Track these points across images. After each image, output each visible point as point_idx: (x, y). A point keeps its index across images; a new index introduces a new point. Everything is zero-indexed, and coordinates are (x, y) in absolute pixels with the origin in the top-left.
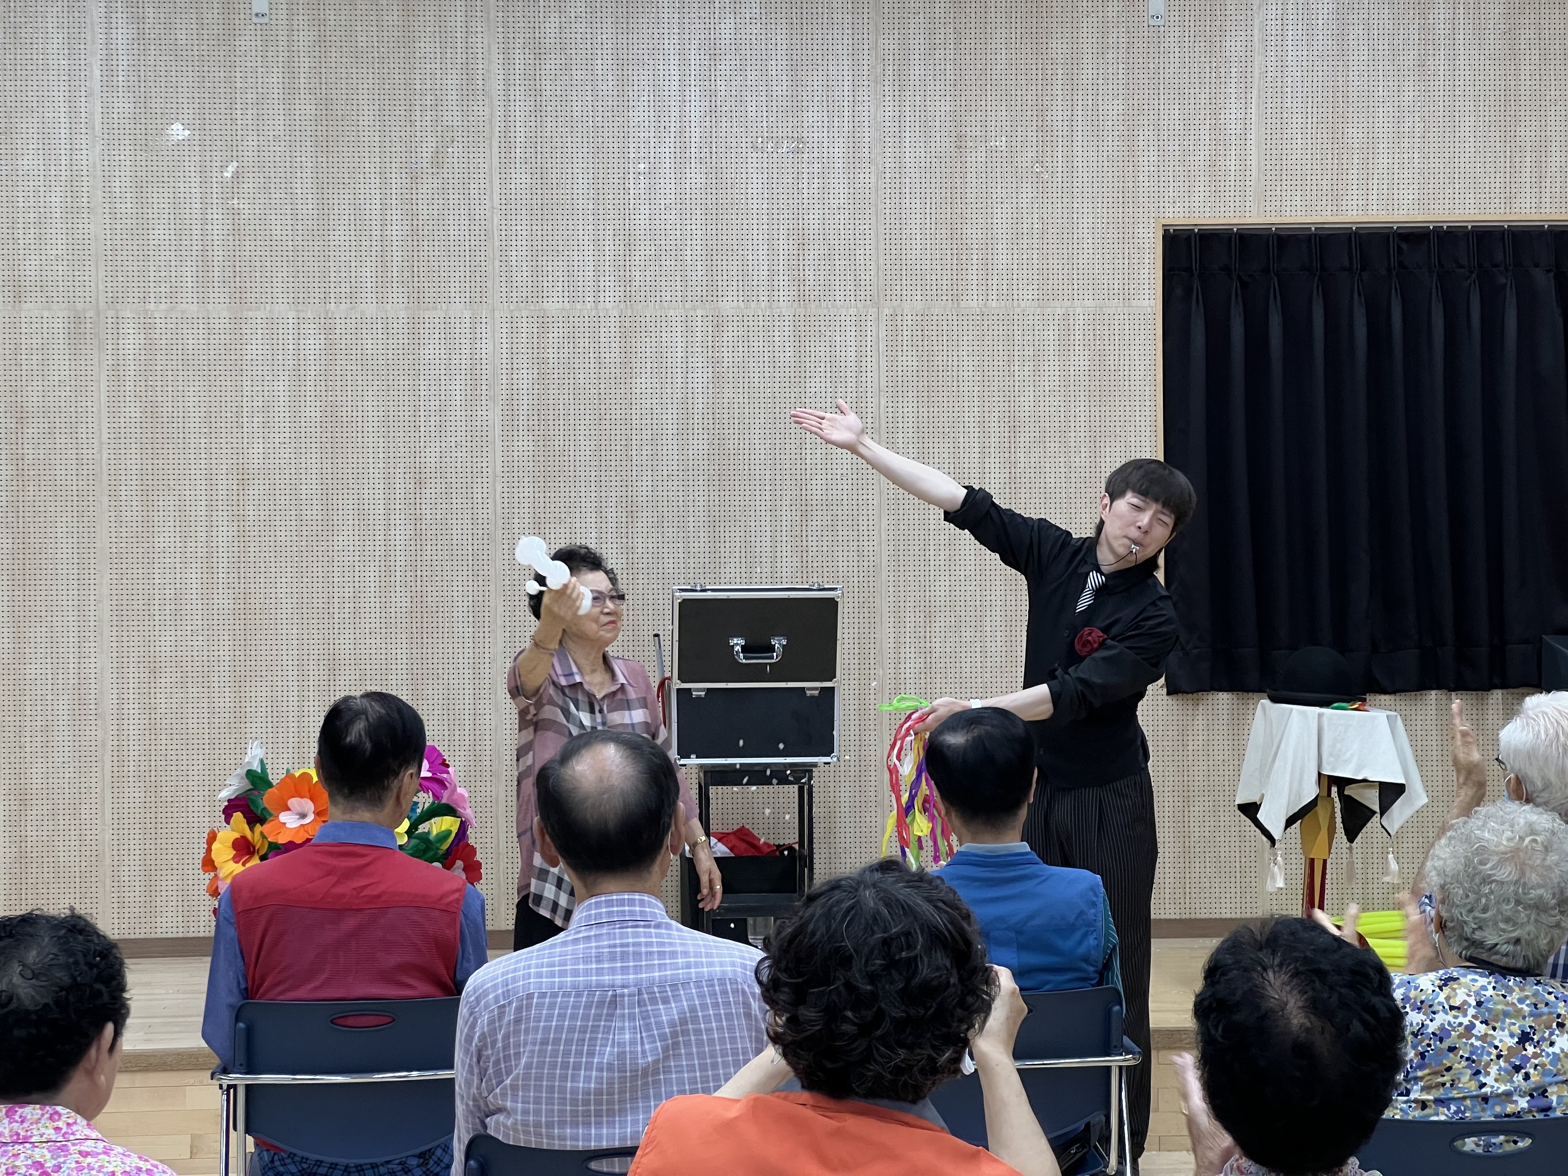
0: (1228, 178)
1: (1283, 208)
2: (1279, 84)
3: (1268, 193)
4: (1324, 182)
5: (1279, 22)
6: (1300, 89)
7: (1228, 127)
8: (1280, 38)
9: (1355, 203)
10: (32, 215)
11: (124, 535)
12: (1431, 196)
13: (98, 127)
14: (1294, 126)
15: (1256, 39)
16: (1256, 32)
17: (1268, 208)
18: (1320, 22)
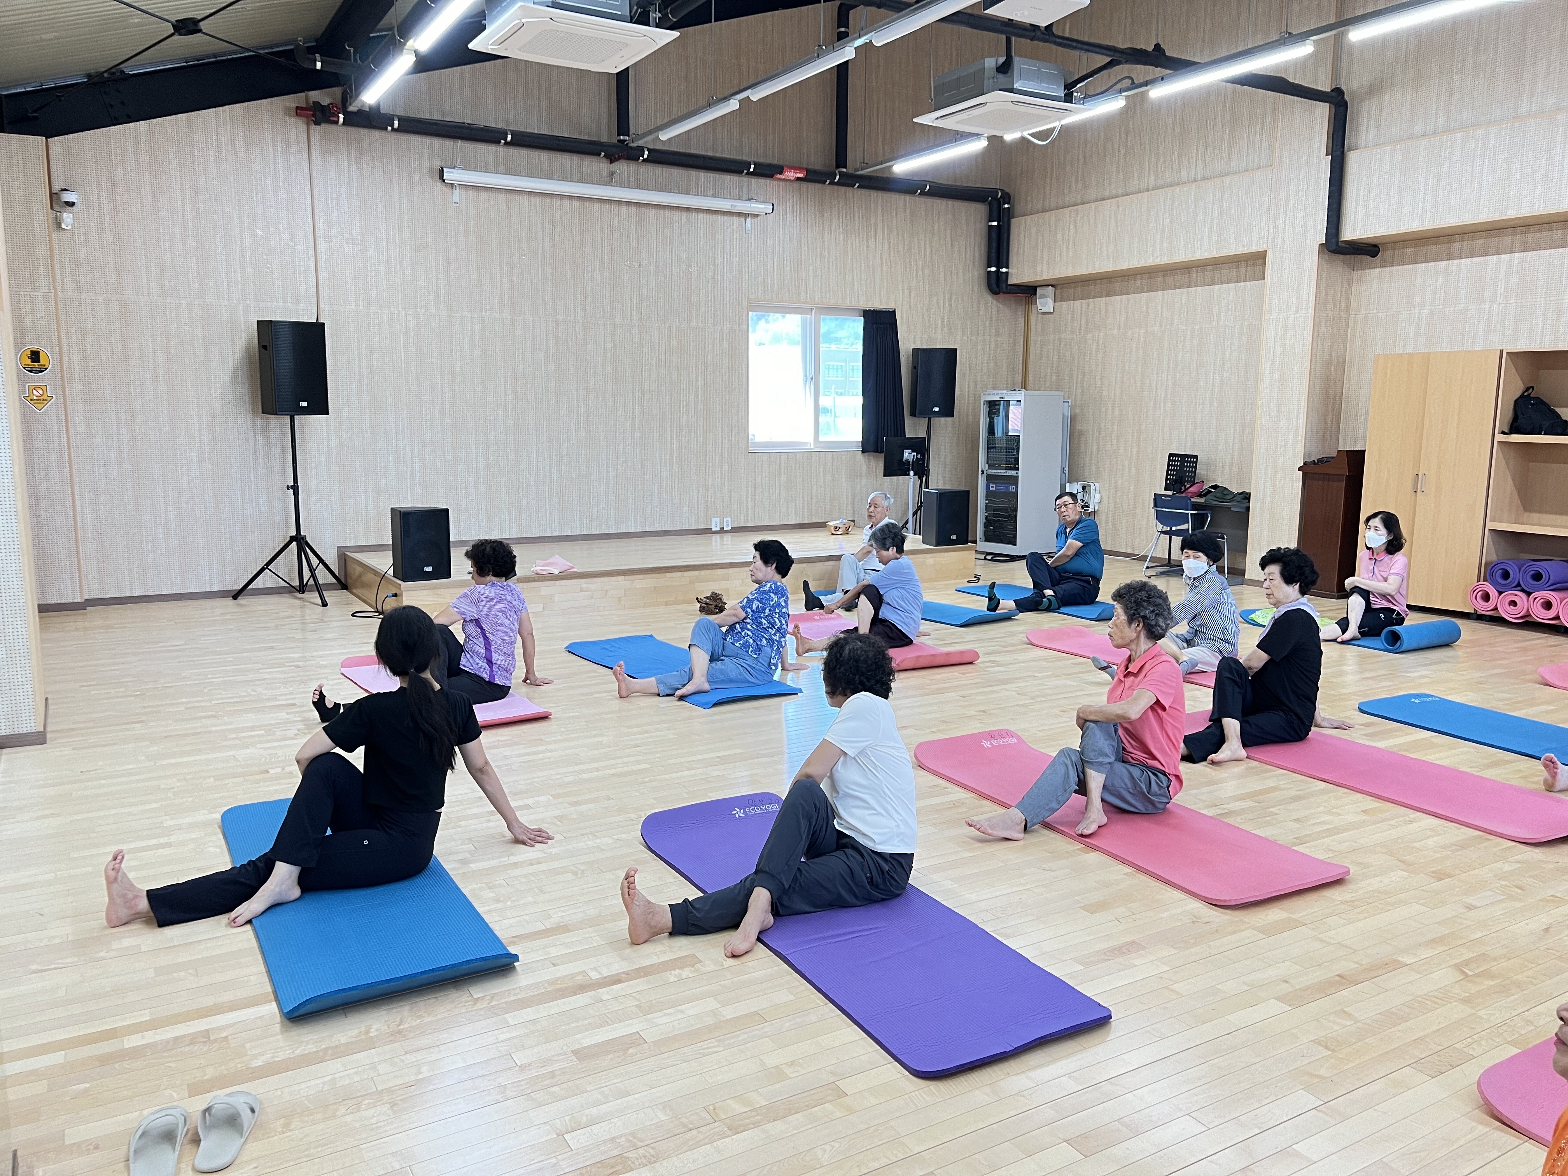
0: (768, 287)
1: (783, 298)
2: (783, 257)
3: (779, 292)
4: (795, 290)
5: (783, 236)
6: (788, 258)
7: (769, 269)
8: (783, 241)
9: (803, 297)
10: (373, 273)
12: (823, 297)
13: (397, 241)
14: (787, 271)
15: (776, 242)
16: (776, 239)
17: (779, 297)
18: (794, 237)
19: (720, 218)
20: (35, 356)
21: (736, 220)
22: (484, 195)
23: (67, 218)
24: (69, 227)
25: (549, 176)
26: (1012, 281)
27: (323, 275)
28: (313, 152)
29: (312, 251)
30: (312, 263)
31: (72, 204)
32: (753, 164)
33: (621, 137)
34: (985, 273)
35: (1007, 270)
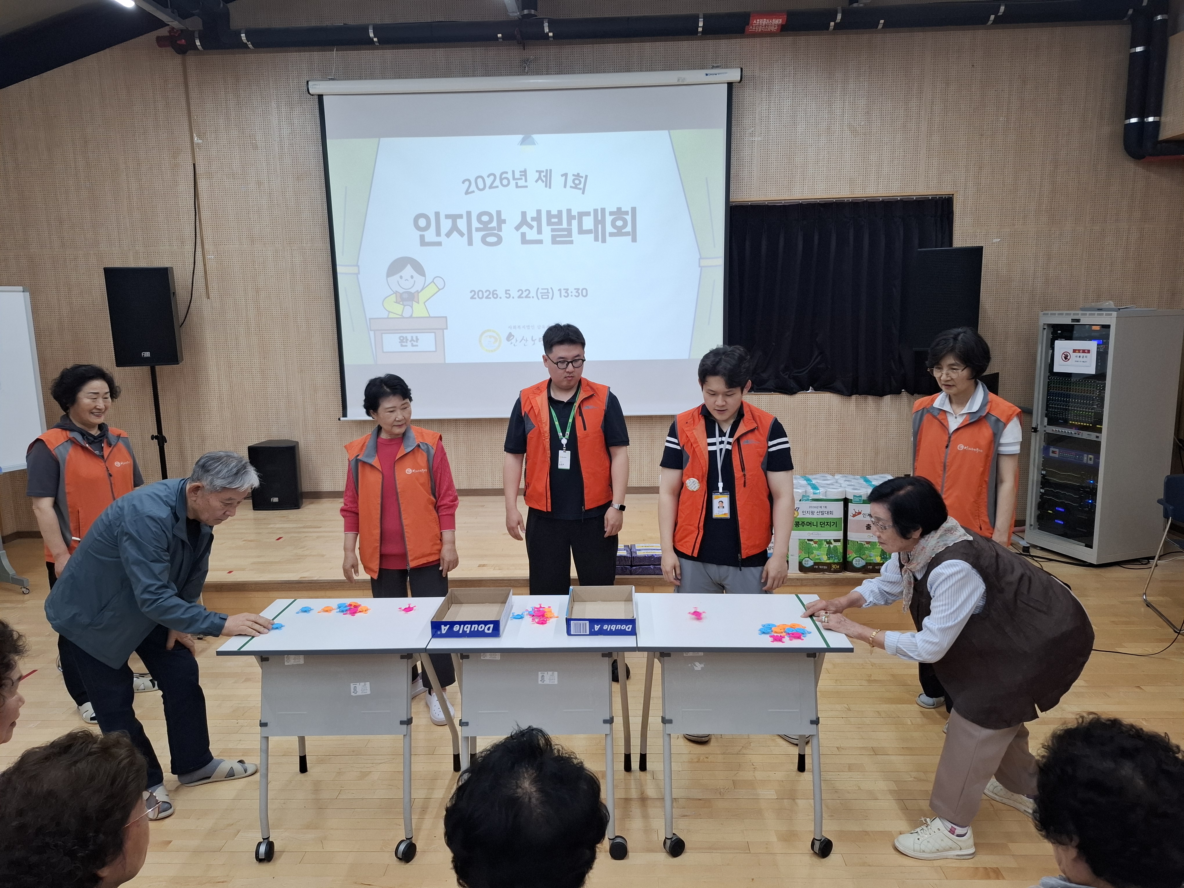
0: (744, 181)
1: (767, 194)
2: (767, 139)
3: (761, 187)
4: (785, 182)
5: (767, 111)
6: (775, 141)
7: (744, 158)
8: (767, 118)
9: (798, 190)
10: (255, 208)
11: (301, 337)
12: (831, 187)
13: (278, 171)
14: (773, 157)
15: (757, 119)
16: (757, 116)
17: (761, 194)
18: (785, 110)
26: (1166, 134)
32: (701, 16)
33: (526, 12)
34: (1121, 130)
35: (1157, 119)
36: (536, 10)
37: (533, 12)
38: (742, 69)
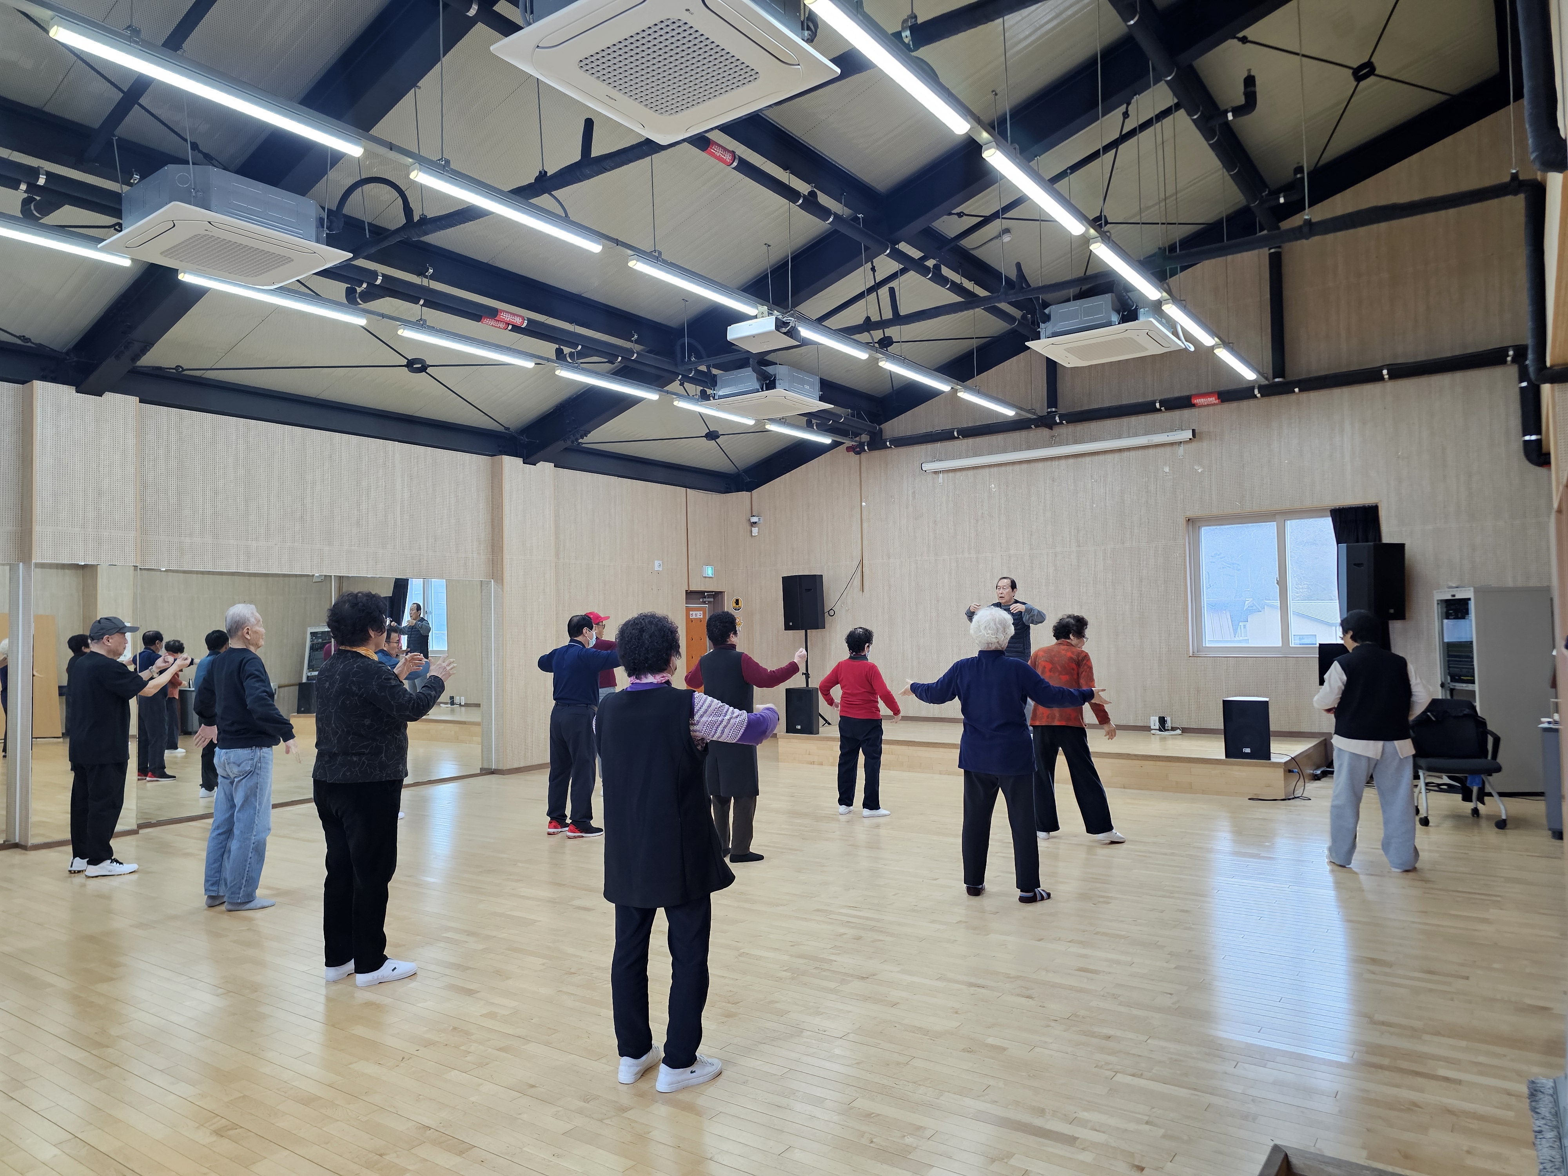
3: (1219, 506)
5: (1220, 454)
8: (1220, 459)
10: (892, 538)
13: (905, 515)
14: (1227, 484)
15: (1213, 460)
16: (1212, 458)
18: (1234, 453)
19: (1151, 451)
20: (737, 602)
21: (1168, 449)
22: (958, 474)
23: (755, 531)
24: (757, 534)
25: (1004, 451)
27: (865, 542)
28: (862, 469)
29: (860, 529)
30: (860, 536)
31: (756, 523)
32: (1158, 402)
33: (1049, 410)
34: (1521, 444)
35: (1538, 437)
36: (1056, 407)
37: (1054, 410)
38: (1194, 431)
